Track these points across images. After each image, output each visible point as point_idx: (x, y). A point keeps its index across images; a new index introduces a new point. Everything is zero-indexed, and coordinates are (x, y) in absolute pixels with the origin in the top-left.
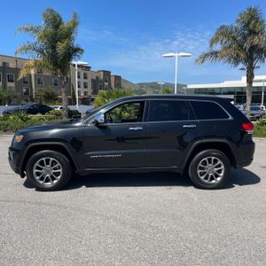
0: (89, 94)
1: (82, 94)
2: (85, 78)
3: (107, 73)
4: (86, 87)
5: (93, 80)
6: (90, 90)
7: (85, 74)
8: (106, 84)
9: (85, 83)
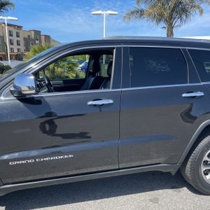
0: (22, 50)
1: (16, 51)
2: (18, 36)
3: (37, 33)
4: (18, 44)
5: (25, 39)
6: (22, 48)
7: (17, 33)
8: (37, 42)
9: (18, 41)
